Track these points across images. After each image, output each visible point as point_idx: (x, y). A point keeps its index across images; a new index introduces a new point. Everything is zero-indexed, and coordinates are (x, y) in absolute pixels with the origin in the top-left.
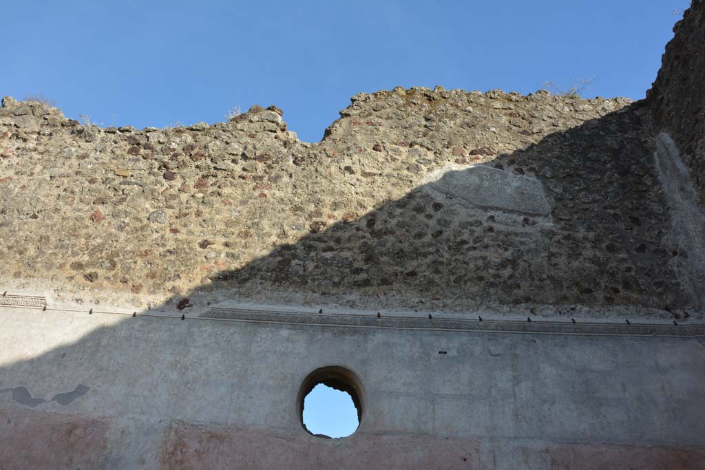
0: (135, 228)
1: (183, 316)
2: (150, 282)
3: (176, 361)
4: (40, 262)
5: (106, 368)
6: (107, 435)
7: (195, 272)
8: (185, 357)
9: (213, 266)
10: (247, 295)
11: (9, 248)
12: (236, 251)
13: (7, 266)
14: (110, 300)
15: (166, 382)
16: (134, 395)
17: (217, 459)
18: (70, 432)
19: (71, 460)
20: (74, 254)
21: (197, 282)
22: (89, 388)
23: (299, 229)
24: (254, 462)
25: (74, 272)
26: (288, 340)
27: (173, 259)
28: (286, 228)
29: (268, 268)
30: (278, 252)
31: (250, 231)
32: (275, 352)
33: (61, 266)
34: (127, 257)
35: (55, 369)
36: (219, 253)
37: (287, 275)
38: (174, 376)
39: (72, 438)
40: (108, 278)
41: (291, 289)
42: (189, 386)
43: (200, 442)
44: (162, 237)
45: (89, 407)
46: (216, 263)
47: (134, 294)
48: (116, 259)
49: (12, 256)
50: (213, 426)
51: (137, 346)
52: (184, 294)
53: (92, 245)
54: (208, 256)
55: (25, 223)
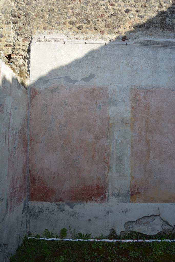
0: (93, 3)
1: (127, 44)
2: (107, 29)
3: (128, 62)
4: (54, 22)
5: (100, 66)
6: (108, 92)
7: (126, 24)
8: (131, 61)
9: (133, 22)
10: (151, 34)
11: (36, 16)
12: (142, 14)
13: (38, 25)
14: (92, 38)
15: (126, 71)
16: (114, 77)
17: (152, 99)
18: (93, 92)
19: (96, 102)
20: (69, 17)
21: (128, 29)
22: (95, 75)
23: (167, 3)
24: (165, 99)
25: (71, 26)
26: (170, 53)
27: (115, 18)
28: (162, 3)
29: (157, 22)
30: (160, 14)
31: (146, 4)
32: (166, 58)
33: (64, 23)
34: (94, 18)
35: (78, 68)
36: (135, 15)
37: (165, 25)
38: (129, 68)
39: (95, 95)
40: (88, 28)
41: (168, 32)
42: (135, 72)
43: (144, 93)
44: (107, 8)
45: (97, 82)
46: (134, 20)
47: (102, 35)
48: (89, 19)
49: (39, 20)
50: (147, 87)
51: (110, 57)
52: (123, 34)
53: (75, 13)
54: (130, 17)
55: (38, 3)
